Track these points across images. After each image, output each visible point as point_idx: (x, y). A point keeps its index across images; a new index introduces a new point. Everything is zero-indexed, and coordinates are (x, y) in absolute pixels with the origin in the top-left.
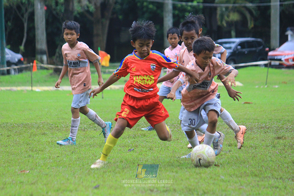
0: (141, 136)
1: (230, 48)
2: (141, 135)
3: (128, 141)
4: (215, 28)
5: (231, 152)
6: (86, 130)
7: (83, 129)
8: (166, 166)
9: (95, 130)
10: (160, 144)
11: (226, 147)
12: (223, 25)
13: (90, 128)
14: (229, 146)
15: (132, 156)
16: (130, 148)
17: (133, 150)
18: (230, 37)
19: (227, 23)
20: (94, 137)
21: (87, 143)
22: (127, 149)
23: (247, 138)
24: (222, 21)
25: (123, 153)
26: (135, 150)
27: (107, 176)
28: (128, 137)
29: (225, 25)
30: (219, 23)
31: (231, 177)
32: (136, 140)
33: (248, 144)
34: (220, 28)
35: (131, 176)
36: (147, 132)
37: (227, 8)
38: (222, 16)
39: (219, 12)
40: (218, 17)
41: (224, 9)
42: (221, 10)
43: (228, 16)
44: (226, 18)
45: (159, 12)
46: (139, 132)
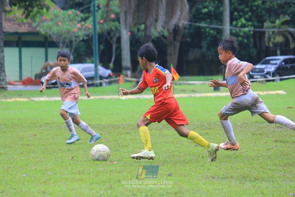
1: (276, 64)
2: (205, 133)
4: (264, 48)
5: (277, 147)
6: (161, 129)
7: (159, 129)
8: (225, 158)
9: (169, 130)
10: (220, 141)
11: (272, 143)
12: (270, 46)
13: (165, 128)
14: (276, 142)
15: (198, 150)
18: (276, 55)
19: (273, 44)
20: (167, 135)
21: (162, 140)
24: (269, 42)
25: (190, 148)
27: (178, 166)
29: (271, 45)
30: (267, 44)
31: (277, 166)
34: (267, 48)
35: (197, 166)
36: (210, 131)
37: (273, 32)
38: (269, 38)
39: (267, 35)
40: (266, 39)
41: (271, 33)
42: (269, 34)
43: (274, 39)
44: (272, 40)
45: (218, 36)
46: (204, 131)
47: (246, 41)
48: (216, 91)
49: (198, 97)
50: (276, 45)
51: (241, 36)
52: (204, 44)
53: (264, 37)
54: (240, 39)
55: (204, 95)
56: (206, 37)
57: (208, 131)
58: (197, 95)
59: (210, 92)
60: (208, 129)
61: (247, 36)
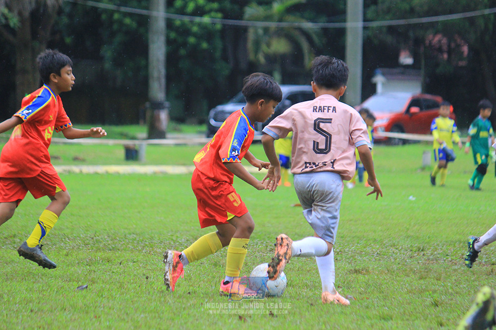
0: (102, 262)
3: (78, 270)
4: (244, 66)
12: (258, 61)
15: (84, 299)
16: (80, 283)
17: (87, 287)
19: (267, 56)
22: (76, 285)
23: (298, 270)
24: (256, 51)
25: (67, 294)
26: (91, 287)
28: (78, 263)
29: (262, 59)
30: (251, 57)
32: (93, 268)
33: (301, 281)
34: (252, 66)
36: (114, 255)
37: (266, 30)
38: (257, 44)
39: (251, 36)
40: (250, 45)
41: (261, 32)
42: (256, 33)
43: (269, 45)
44: (264, 47)
45: (142, 30)
46: (99, 254)
47: (205, 45)
48: (130, 162)
49: (88, 174)
50: (272, 59)
51: (195, 35)
52: (107, 52)
53: (245, 40)
54: (192, 40)
55: (101, 169)
56: (113, 34)
57: (109, 254)
58: (87, 169)
59: (117, 163)
60: (110, 250)
61: (207, 34)
